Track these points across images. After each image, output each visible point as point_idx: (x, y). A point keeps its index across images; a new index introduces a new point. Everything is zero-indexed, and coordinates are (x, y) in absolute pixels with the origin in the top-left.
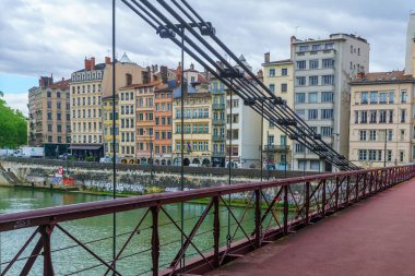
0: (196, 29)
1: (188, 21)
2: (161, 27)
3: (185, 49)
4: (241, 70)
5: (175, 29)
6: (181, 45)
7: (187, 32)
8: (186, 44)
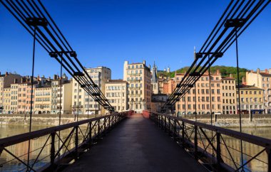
0: (69, 54)
1: (66, 50)
2: (52, 52)
3: (63, 65)
4: (84, 72)
5: (59, 53)
6: (61, 63)
7: (64, 56)
8: (63, 62)
